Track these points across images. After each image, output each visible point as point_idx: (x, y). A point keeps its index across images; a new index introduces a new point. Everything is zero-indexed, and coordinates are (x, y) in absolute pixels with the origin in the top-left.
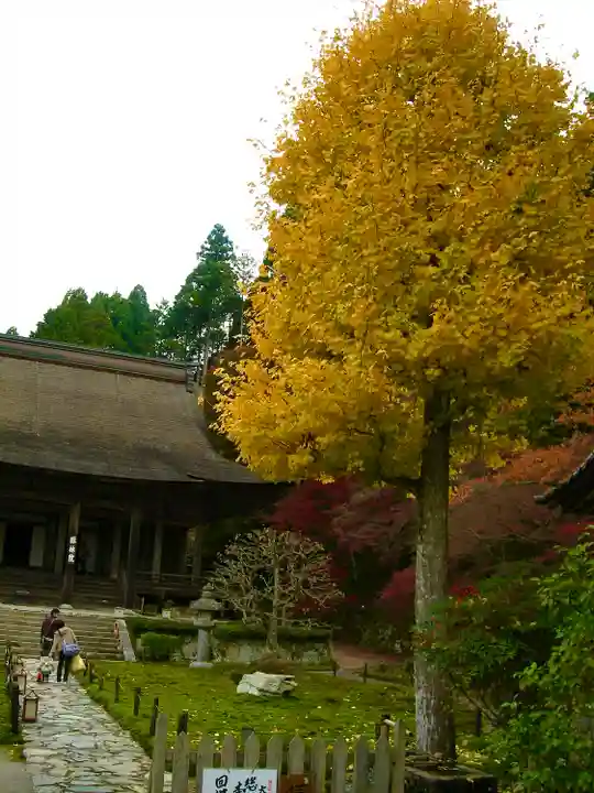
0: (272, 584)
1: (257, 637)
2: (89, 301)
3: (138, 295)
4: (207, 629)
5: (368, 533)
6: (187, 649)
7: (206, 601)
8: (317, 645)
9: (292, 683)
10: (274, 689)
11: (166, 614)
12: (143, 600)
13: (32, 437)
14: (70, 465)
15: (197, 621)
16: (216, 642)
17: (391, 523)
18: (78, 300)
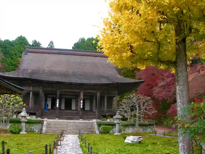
0: (136, 110)
1: (133, 125)
2: (86, 40)
4: (119, 124)
5: (164, 94)
6: (114, 130)
7: (118, 116)
9: (141, 139)
10: (136, 141)
11: (108, 120)
12: (102, 117)
13: (69, 75)
14: (79, 81)
15: (116, 122)
16: (122, 127)
17: (170, 91)
18: (83, 40)
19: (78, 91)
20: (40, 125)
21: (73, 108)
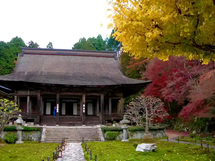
0: (145, 113)
1: (142, 130)
2: (86, 40)
3: (100, 37)
4: (126, 129)
6: (121, 135)
7: (125, 120)
8: (161, 131)
9: (155, 146)
10: (149, 149)
11: (114, 125)
12: (107, 121)
13: (70, 77)
15: (123, 127)
16: (129, 132)
18: (83, 40)
19: (79, 94)
20: (39, 133)
21: (75, 112)
